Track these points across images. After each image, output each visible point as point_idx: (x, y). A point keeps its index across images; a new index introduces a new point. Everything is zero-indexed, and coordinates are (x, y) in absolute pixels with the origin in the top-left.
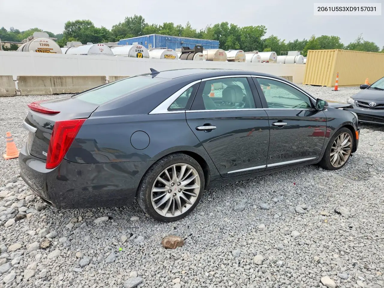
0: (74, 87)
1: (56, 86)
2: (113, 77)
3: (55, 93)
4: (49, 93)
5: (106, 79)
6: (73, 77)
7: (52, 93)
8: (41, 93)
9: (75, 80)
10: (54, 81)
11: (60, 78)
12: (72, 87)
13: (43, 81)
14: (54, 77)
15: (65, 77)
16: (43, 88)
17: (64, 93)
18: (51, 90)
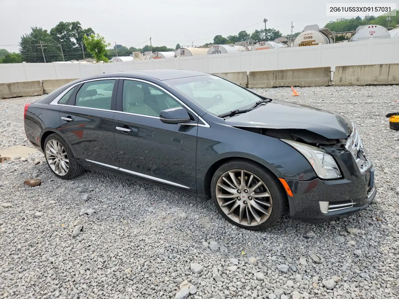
0: (294, 80)
1: (277, 79)
2: (340, 67)
3: (274, 86)
4: (269, 86)
5: (331, 70)
6: (293, 71)
7: (272, 86)
8: (263, 86)
9: (295, 73)
10: (276, 75)
11: (282, 71)
12: (292, 80)
13: (267, 75)
14: (276, 71)
15: (287, 71)
16: (266, 81)
17: (282, 86)
18: (272, 83)
